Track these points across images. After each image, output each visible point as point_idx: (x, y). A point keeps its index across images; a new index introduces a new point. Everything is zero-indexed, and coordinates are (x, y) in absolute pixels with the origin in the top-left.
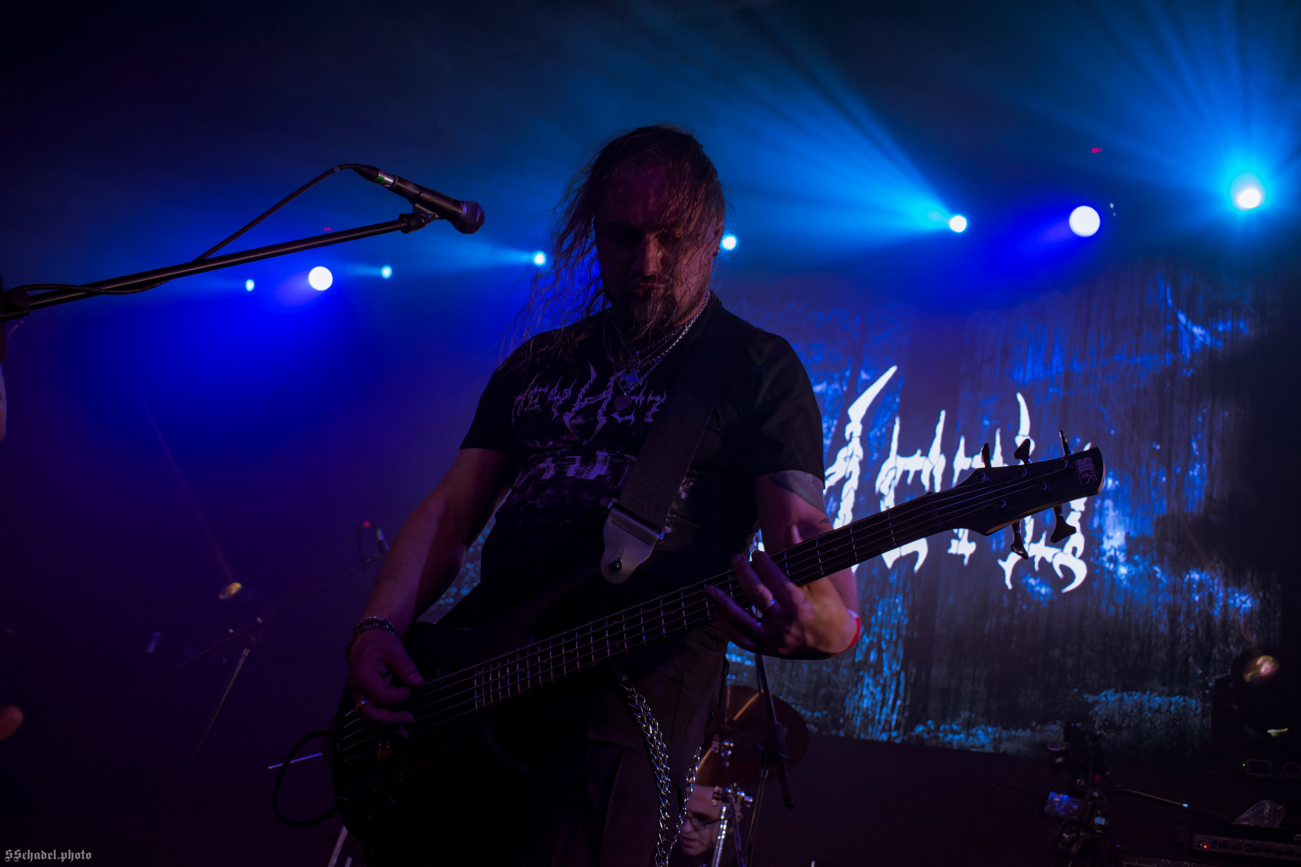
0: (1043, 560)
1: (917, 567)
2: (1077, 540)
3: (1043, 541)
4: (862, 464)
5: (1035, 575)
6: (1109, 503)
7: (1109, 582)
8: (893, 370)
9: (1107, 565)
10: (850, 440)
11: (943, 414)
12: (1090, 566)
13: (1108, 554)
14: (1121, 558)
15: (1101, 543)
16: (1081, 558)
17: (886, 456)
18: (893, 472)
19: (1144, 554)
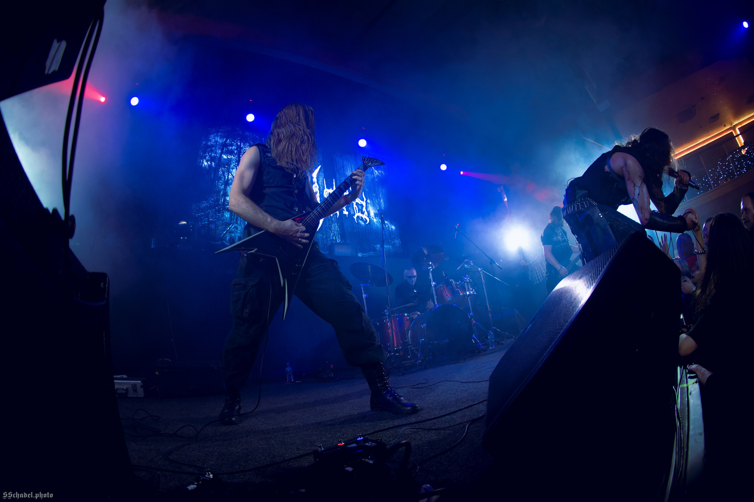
0: (361, 216)
1: (338, 217)
2: (366, 213)
3: (360, 212)
4: (319, 189)
5: (361, 220)
6: (369, 205)
7: (373, 222)
8: (320, 166)
9: (372, 219)
10: (315, 183)
11: (334, 179)
12: (370, 219)
13: (372, 216)
14: (374, 218)
15: (370, 214)
16: (367, 217)
17: (324, 189)
18: (326, 192)
19: (377, 217)
